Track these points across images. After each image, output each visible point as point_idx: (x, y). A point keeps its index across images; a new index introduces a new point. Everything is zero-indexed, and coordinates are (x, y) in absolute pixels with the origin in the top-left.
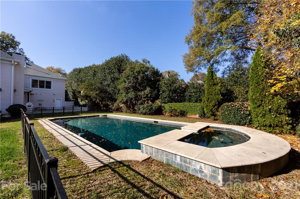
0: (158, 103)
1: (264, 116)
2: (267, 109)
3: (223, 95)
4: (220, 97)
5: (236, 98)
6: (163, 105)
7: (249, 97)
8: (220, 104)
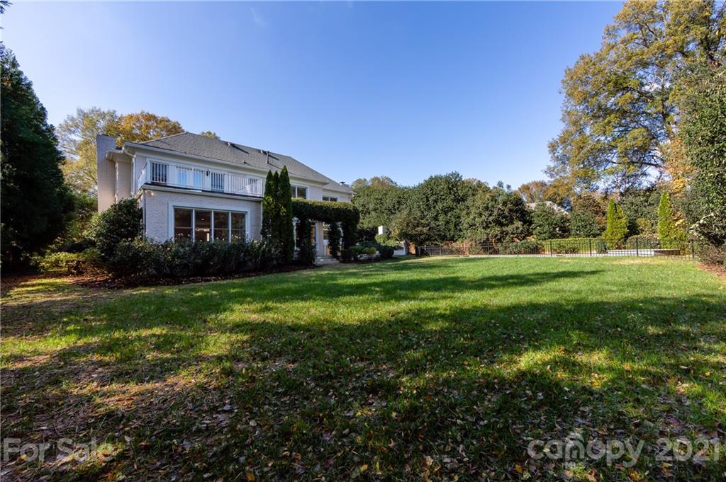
0: (532, 240)
1: (671, 243)
2: (673, 238)
3: (628, 228)
4: (627, 230)
5: (642, 231)
6: (539, 242)
7: (658, 230)
8: (627, 237)
